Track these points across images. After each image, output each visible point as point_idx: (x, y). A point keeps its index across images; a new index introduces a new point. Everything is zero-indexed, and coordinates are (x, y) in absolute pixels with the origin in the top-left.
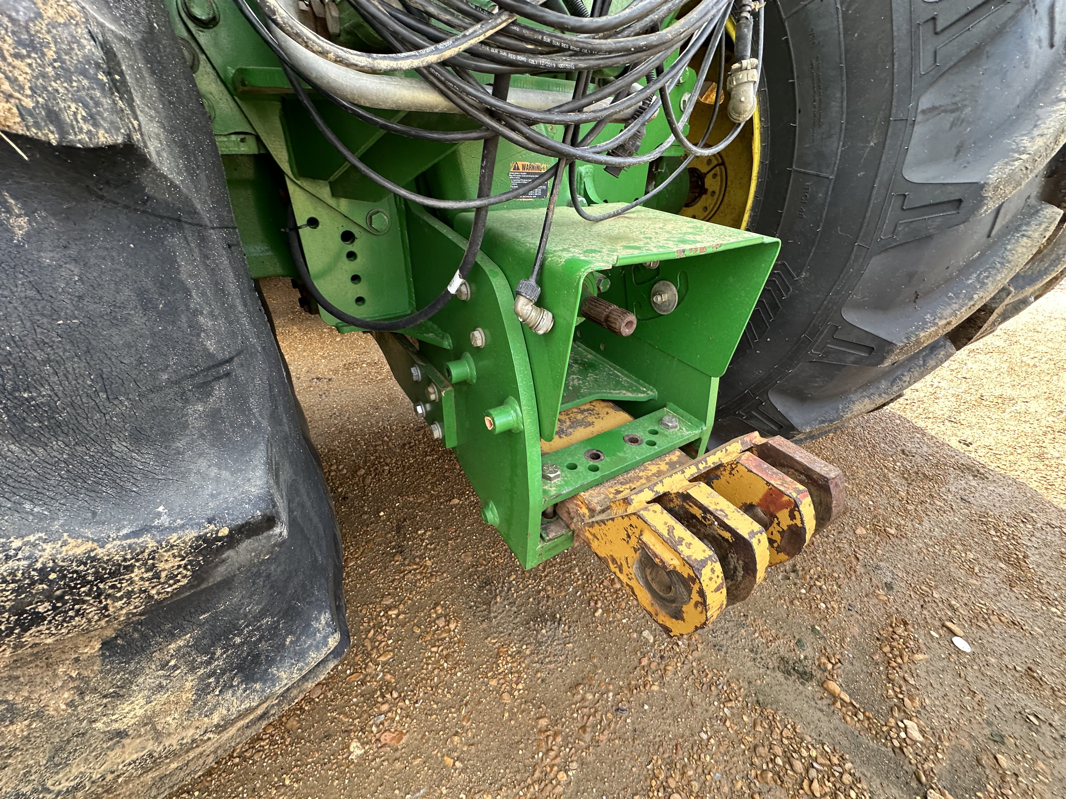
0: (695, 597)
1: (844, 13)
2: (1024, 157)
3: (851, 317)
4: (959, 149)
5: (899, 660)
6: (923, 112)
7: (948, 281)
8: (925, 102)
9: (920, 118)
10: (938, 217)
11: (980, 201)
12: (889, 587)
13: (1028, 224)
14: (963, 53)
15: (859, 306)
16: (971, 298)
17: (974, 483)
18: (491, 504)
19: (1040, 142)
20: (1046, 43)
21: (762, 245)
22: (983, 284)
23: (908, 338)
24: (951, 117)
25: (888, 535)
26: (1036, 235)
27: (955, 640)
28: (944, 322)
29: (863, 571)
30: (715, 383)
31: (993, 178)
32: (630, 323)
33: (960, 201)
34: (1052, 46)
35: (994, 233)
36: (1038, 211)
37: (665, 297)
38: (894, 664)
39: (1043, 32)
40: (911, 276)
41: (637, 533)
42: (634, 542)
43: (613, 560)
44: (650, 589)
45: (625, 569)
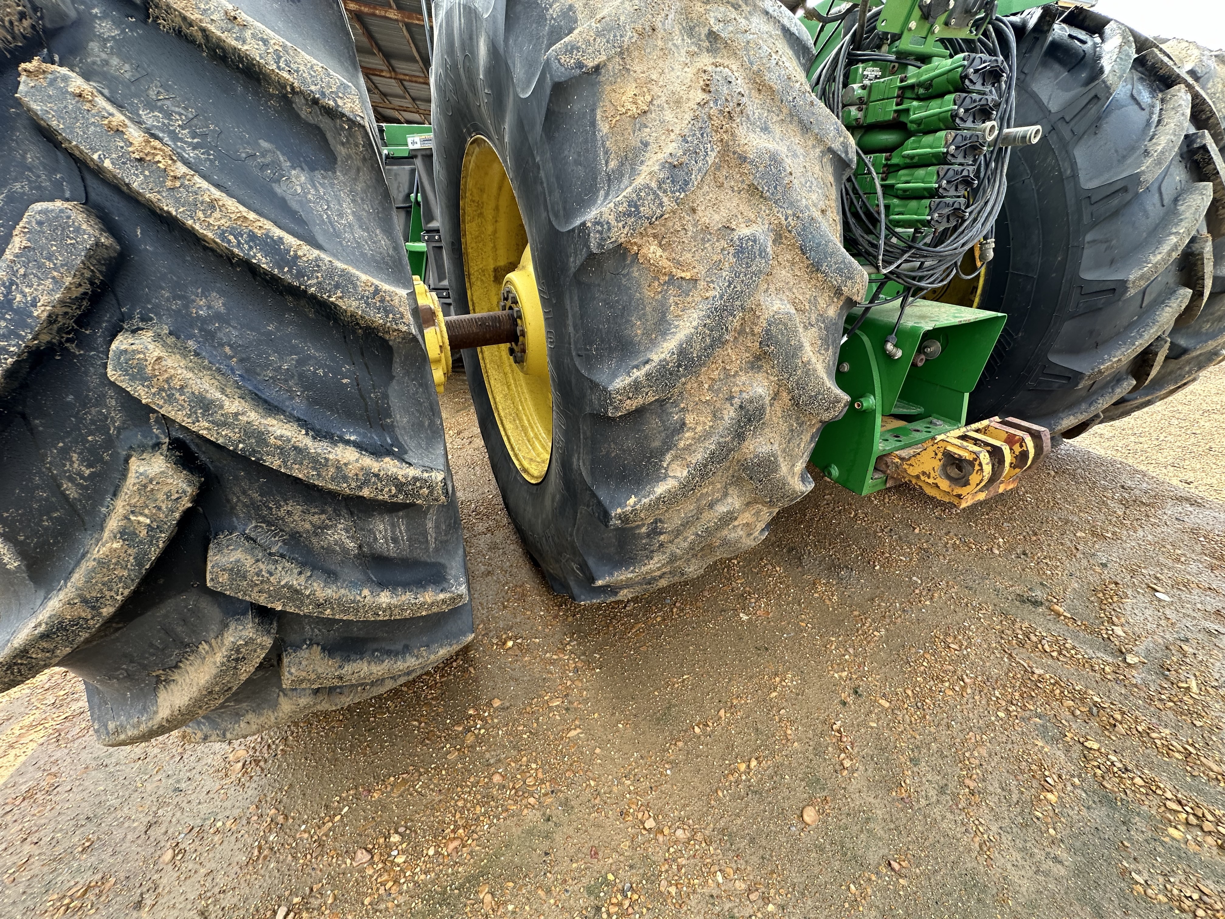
1: (1038, 190)
2: (1150, 265)
3: (1054, 359)
4: (1112, 262)
5: (1110, 600)
6: (1088, 242)
7: (1118, 334)
8: (1089, 237)
9: (1086, 246)
10: (1103, 298)
11: (1126, 289)
12: (1104, 565)
13: (1169, 299)
14: (1108, 214)
15: (1059, 352)
16: (1134, 344)
17: (1191, 509)
18: (833, 466)
19: (1159, 257)
20: (1158, 204)
21: (997, 317)
22: (1141, 336)
23: (1093, 369)
24: (1104, 246)
25: (1105, 538)
26: (1175, 305)
27: (1157, 594)
28: (1116, 359)
29: (1082, 556)
30: (967, 396)
31: (1132, 277)
32: (922, 359)
33: (1114, 289)
34: (1163, 206)
35: (1144, 305)
36: (1175, 291)
37: (932, 349)
38: (1105, 602)
39: (1156, 200)
40: (1091, 332)
41: (942, 450)
42: (940, 456)
43: (924, 473)
44: (949, 477)
45: (932, 474)
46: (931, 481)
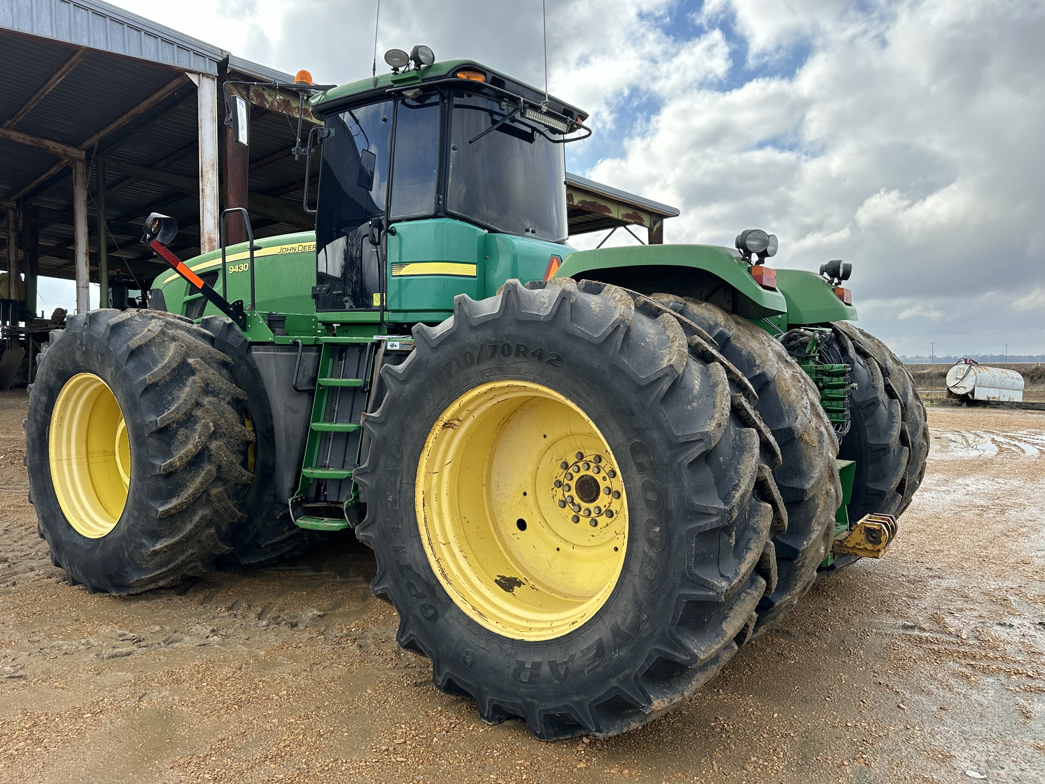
0: (883, 532)
4: (879, 435)
6: (867, 426)
7: (891, 472)
8: (867, 424)
9: (866, 428)
10: (881, 453)
11: (889, 448)
13: (902, 453)
14: (870, 414)
15: (870, 481)
16: (898, 476)
19: (894, 433)
20: (885, 410)
23: (887, 490)
24: (873, 428)
26: (905, 455)
27: (954, 615)
28: (894, 484)
30: (846, 507)
31: (890, 442)
33: (885, 448)
34: (887, 410)
35: (896, 456)
36: (903, 449)
38: (938, 621)
39: (884, 407)
40: (881, 470)
41: (863, 528)
42: (863, 531)
43: (857, 544)
44: (871, 542)
45: (862, 543)
46: (861, 547)
